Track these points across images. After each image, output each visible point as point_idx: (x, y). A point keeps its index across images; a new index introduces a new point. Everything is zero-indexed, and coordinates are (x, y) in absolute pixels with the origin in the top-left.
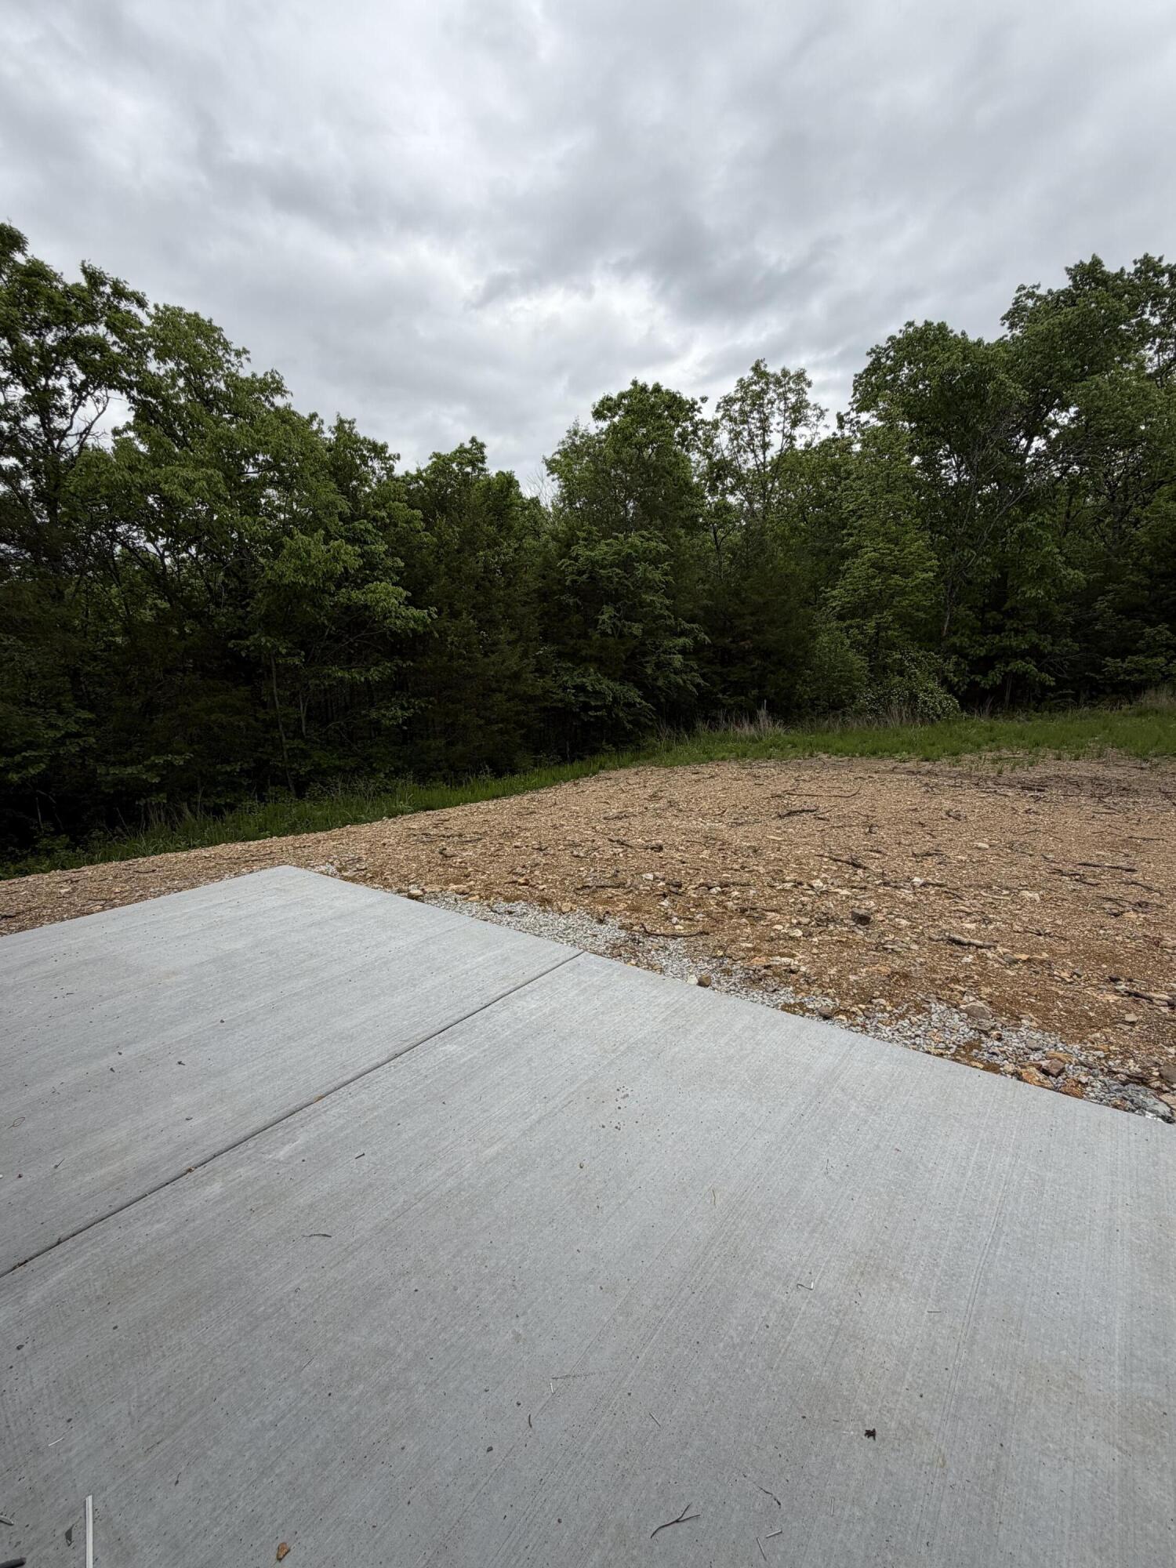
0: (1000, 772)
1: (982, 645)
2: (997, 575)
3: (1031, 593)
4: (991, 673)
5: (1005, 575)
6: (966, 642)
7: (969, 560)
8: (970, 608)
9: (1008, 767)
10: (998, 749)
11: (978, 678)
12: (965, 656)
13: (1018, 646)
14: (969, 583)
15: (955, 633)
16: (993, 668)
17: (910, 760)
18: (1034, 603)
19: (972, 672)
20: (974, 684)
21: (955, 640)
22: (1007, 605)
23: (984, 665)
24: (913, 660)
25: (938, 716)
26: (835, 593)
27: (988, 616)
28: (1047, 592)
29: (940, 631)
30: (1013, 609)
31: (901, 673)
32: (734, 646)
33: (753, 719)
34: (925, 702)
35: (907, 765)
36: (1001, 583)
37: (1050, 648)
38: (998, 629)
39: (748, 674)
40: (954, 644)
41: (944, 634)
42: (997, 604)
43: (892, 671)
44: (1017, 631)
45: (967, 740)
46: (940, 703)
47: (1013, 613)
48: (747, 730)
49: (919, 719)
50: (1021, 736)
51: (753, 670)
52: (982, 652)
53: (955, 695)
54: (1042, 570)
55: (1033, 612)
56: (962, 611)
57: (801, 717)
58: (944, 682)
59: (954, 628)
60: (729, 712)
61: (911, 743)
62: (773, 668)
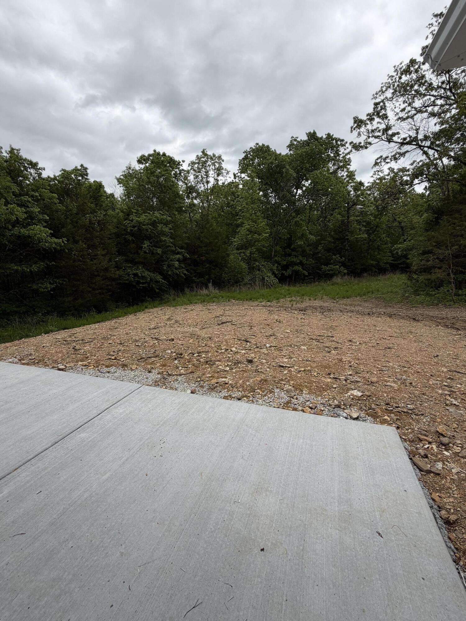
0: (292, 305)
1: (285, 260)
2: (289, 236)
3: (299, 243)
4: (288, 270)
5: (291, 236)
6: (280, 259)
7: (280, 230)
8: (281, 247)
9: (295, 303)
10: (291, 297)
11: (284, 272)
12: (279, 264)
13: (296, 261)
14: (280, 238)
15: (276, 256)
16: (289, 269)
17: (263, 301)
18: (300, 246)
19: (282, 270)
20: (283, 274)
21: (276, 258)
22: (292, 247)
23: (285, 267)
24: (263, 265)
25: (272, 286)
26: (235, 240)
27: (286, 250)
28: (304, 243)
29: (271, 255)
30: (294, 248)
31: (259, 270)
32: (198, 259)
33: (207, 287)
34: (267, 281)
35: (262, 303)
36: (290, 239)
37: (306, 262)
38: (290, 255)
39: (204, 270)
40: (276, 260)
41: (273, 256)
42: (289, 246)
43: (256, 269)
44: (296, 256)
45: (281, 294)
46: (272, 281)
47: (294, 250)
48: (205, 292)
49: (265, 287)
50: (298, 292)
51: (206, 268)
52: (285, 263)
53: (277, 278)
54: (302, 235)
55: (300, 249)
56: (278, 248)
57: (225, 286)
58: (273, 273)
59: (276, 254)
60: (198, 284)
61: (263, 295)
62: (213, 268)
